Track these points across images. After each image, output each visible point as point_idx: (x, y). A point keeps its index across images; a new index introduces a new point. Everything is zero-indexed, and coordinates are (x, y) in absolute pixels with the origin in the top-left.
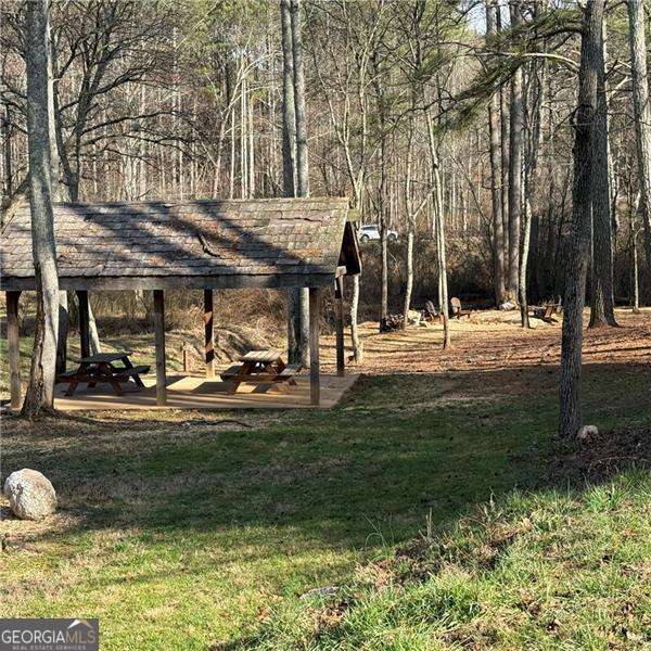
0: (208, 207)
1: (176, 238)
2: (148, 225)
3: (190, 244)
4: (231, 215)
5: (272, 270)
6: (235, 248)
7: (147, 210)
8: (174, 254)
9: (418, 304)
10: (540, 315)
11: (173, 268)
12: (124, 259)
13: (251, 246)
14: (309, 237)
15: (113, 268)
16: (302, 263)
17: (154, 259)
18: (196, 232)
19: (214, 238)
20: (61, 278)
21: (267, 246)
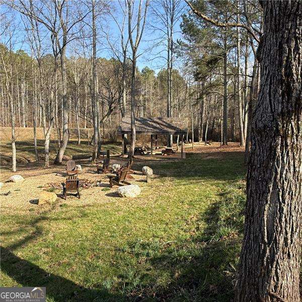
0: (160, 119)
1: (154, 124)
2: (149, 122)
3: (158, 126)
4: (165, 120)
5: (175, 131)
6: (167, 127)
7: (148, 119)
8: (155, 128)
9: (184, 140)
10: (208, 143)
11: (155, 130)
12: (145, 128)
13: (170, 126)
14: (181, 125)
15: (144, 130)
16: (181, 130)
17: (151, 128)
18: (159, 124)
19: (162, 125)
20: (136, 132)
21: (173, 126)
